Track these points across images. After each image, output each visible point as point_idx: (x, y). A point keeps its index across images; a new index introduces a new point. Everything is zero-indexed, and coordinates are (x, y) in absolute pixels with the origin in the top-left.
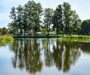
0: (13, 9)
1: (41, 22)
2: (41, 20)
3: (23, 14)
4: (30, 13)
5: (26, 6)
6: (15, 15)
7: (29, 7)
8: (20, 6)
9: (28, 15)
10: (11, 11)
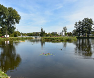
0: (76, 23)
1: (92, 29)
2: (92, 28)
3: (82, 25)
4: (85, 25)
5: (83, 21)
6: (77, 26)
7: (85, 21)
8: (80, 21)
9: (84, 25)
10: (75, 24)
